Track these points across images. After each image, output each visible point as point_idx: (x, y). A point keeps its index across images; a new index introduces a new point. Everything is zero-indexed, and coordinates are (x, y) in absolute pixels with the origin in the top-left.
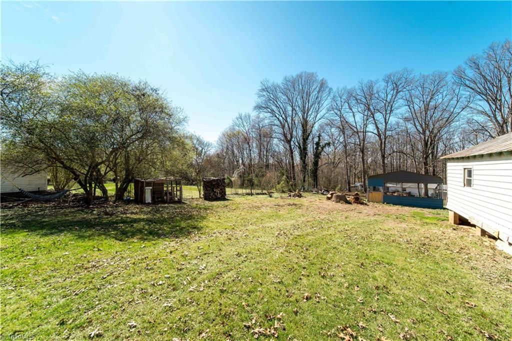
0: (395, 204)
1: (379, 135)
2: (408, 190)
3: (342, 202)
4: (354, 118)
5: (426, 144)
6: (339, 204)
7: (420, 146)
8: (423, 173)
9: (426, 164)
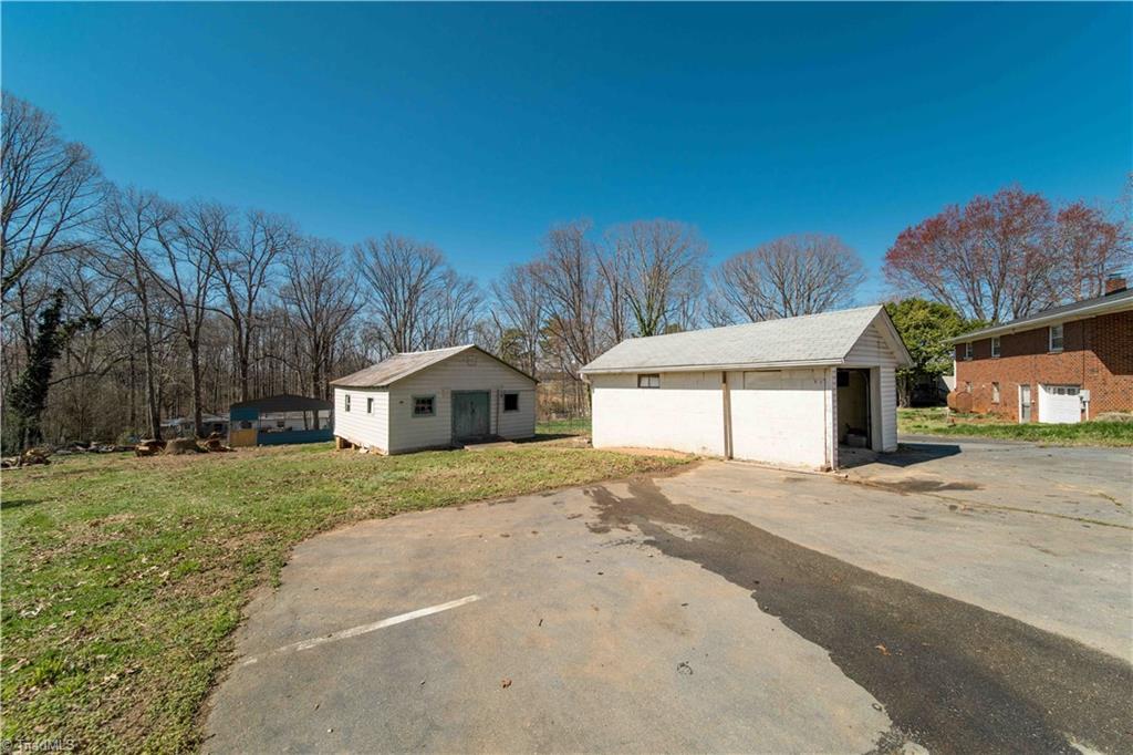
0: (277, 444)
1: (237, 321)
2: (287, 425)
3: (190, 451)
4: (173, 266)
5: (317, 346)
6: (185, 457)
7: (308, 346)
8: (313, 396)
9: (316, 379)
